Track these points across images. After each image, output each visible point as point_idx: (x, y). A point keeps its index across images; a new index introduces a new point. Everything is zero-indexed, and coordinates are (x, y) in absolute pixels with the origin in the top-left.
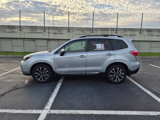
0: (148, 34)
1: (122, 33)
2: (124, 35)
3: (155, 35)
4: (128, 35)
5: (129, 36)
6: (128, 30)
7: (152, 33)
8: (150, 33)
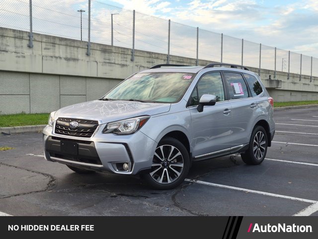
0: (103, 60)
1: (45, 49)
2: (52, 57)
3: (116, 62)
4: (60, 58)
5: (64, 61)
6: (60, 43)
7: (111, 58)
8: (107, 55)
